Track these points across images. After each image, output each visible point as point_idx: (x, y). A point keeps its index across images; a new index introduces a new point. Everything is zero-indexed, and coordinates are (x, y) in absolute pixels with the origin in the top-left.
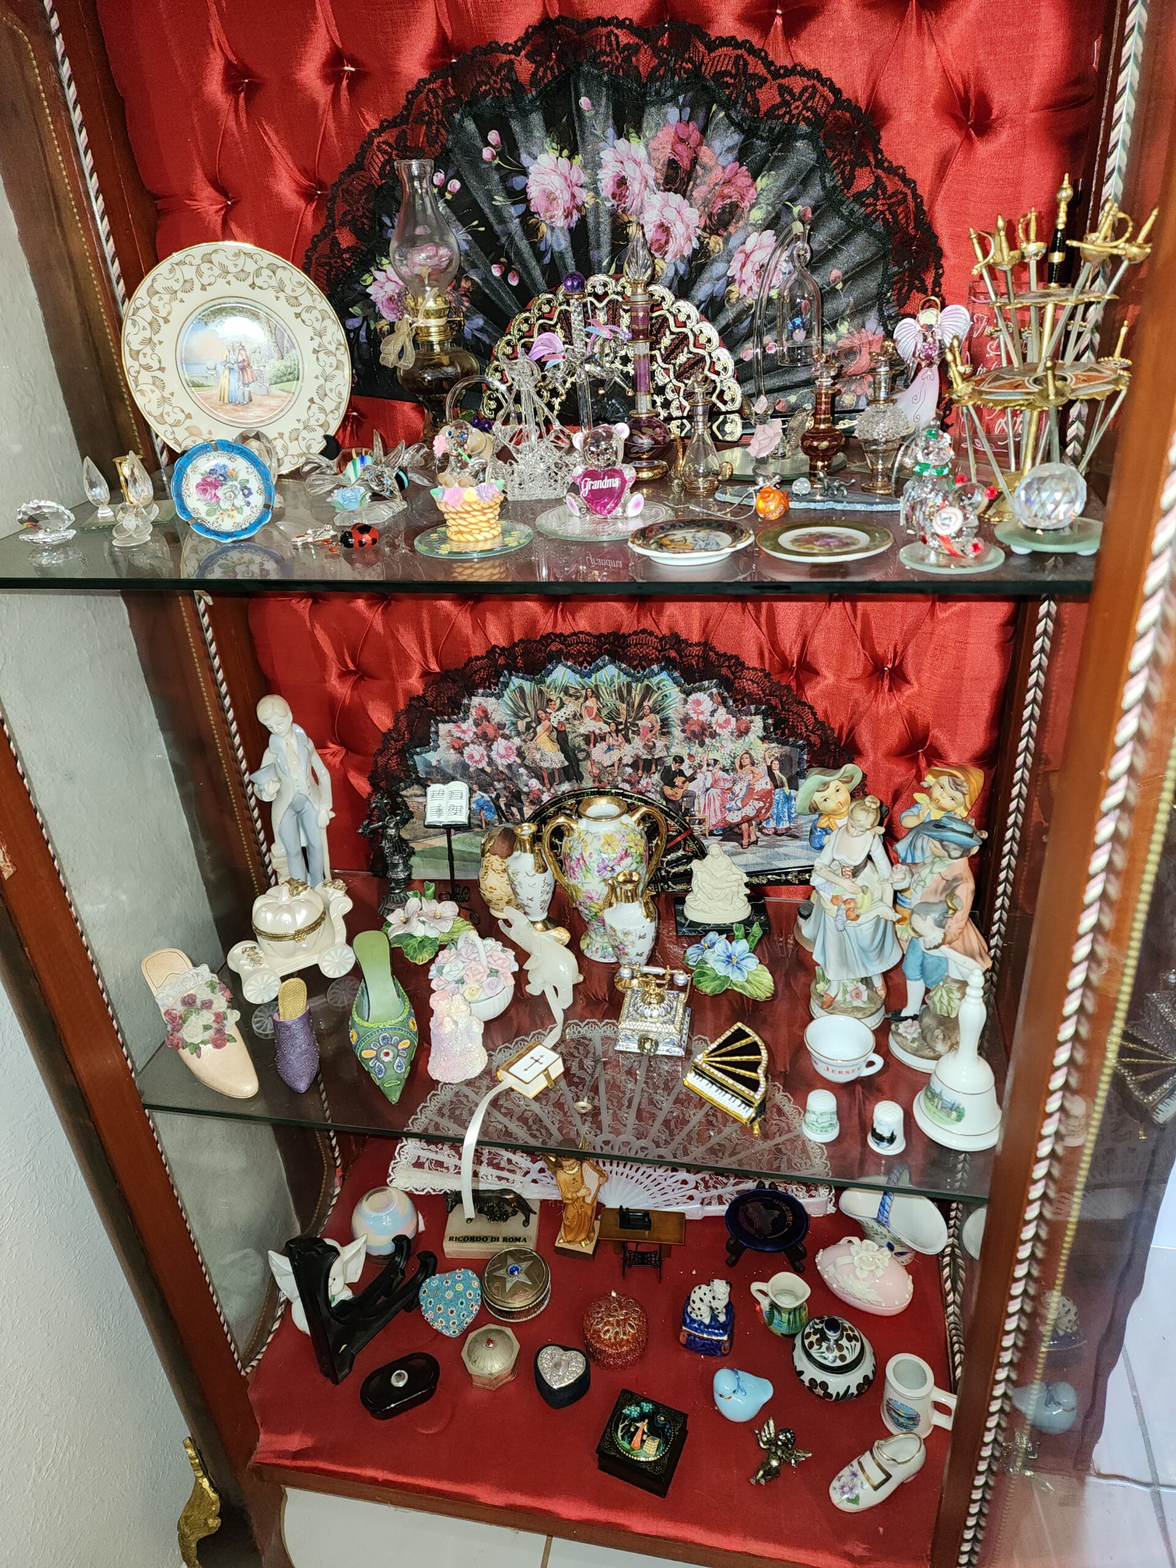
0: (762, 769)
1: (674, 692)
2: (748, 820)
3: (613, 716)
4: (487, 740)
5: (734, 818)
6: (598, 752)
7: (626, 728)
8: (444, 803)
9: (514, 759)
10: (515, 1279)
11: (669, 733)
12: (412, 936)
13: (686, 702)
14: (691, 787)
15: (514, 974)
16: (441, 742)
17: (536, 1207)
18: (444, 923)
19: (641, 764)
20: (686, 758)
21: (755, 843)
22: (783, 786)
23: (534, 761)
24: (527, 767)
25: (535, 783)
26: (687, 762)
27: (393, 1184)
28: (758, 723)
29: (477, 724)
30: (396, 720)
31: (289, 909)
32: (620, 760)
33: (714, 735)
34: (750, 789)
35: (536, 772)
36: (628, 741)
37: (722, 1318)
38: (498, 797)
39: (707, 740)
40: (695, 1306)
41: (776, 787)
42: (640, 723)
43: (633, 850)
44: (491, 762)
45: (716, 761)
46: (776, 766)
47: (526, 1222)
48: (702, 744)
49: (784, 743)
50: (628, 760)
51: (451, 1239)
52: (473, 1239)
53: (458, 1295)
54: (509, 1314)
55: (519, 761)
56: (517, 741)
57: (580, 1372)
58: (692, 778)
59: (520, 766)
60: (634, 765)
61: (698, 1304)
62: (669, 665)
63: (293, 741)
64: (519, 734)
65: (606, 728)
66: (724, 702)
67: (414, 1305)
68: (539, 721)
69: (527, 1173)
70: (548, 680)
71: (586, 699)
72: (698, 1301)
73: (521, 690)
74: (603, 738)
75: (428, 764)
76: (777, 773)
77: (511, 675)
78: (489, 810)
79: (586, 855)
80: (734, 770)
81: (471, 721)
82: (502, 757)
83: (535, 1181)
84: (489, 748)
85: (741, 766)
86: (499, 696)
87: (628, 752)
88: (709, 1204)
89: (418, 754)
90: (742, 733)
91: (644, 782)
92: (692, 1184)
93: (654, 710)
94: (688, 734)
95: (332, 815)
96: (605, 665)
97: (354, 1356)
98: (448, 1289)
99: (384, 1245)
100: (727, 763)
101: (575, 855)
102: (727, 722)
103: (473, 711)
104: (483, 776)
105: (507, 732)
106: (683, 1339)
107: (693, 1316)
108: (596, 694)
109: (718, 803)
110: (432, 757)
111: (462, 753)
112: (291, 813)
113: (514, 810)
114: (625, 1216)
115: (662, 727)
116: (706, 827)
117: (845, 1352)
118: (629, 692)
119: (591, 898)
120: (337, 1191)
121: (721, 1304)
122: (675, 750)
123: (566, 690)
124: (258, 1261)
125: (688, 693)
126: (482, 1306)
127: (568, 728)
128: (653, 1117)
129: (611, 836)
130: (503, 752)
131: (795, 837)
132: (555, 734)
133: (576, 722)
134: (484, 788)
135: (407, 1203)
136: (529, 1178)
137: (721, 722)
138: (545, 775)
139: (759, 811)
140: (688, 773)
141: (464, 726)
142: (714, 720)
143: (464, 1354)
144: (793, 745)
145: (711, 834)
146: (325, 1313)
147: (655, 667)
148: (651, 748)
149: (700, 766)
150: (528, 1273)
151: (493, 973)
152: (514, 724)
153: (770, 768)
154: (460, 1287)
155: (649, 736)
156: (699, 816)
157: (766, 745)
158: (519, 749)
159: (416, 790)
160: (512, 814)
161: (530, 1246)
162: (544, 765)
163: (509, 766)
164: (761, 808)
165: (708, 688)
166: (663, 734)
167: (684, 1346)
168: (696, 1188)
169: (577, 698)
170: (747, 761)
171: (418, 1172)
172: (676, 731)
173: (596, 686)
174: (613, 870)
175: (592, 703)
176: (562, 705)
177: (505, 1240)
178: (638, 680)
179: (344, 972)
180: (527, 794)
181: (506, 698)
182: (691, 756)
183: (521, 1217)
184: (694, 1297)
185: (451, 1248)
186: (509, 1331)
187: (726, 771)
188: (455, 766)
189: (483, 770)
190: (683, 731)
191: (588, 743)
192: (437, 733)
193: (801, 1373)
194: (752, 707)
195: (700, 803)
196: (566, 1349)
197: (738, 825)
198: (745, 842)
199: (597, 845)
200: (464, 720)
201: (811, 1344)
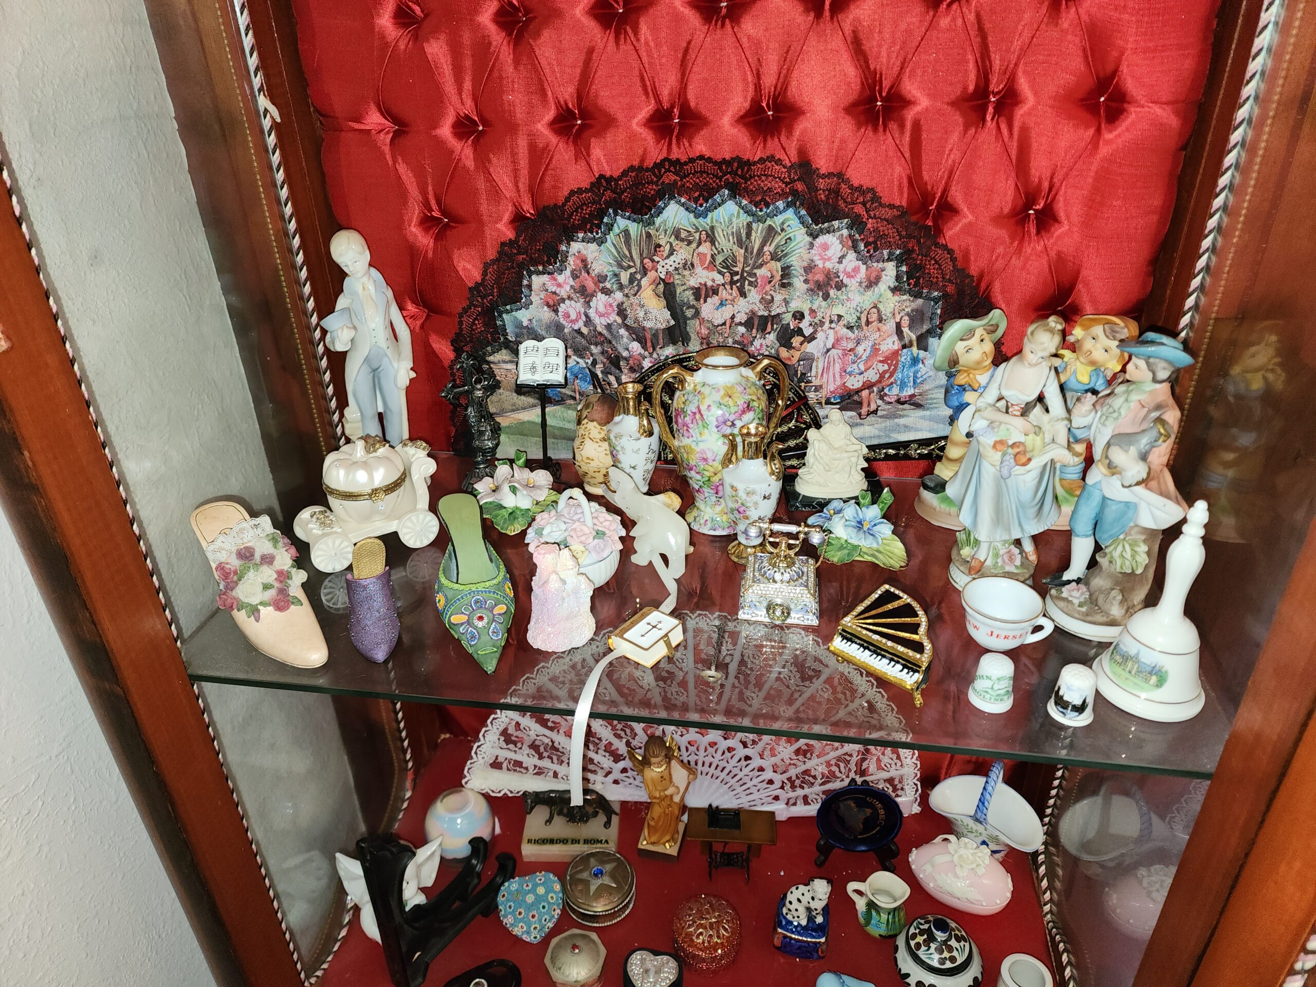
0: (890, 326)
1: (799, 234)
2: (869, 386)
3: (728, 265)
4: (585, 295)
5: (854, 383)
6: (708, 309)
7: (743, 279)
8: (539, 360)
9: (615, 318)
10: (599, 882)
11: (789, 284)
12: (501, 507)
13: (811, 245)
14: (810, 348)
15: (621, 538)
16: (534, 298)
17: (617, 808)
18: (539, 492)
19: (756, 322)
20: (806, 313)
21: (875, 412)
22: (911, 345)
23: (636, 320)
24: (628, 328)
25: (636, 347)
26: (807, 318)
27: (469, 786)
28: (890, 270)
29: (575, 276)
30: (484, 274)
31: (365, 465)
32: (733, 317)
33: (840, 286)
34: (875, 350)
35: (638, 334)
36: (743, 294)
37: (819, 920)
38: (594, 363)
39: (832, 292)
40: (792, 907)
41: (904, 347)
42: (757, 271)
43: (755, 404)
44: (588, 321)
45: (840, 317)
46: (906, 322)
47: (607, 824)
48: (826, 297)
49: (917, 295)
50: (741, 317)
51: (529, 841)
52: (552, 841)
53: (539, 899)
54: (594, 918)
55: (619, 320)
56: (619, 296)
57: (672, 977)
58: (811, 338)
59: (620, 326)
60: (748, 324)
61: (796, 905)
62: (795, 199)
63: (371, 287)
64: (621, 287)
65: (719, 279)
66: (855, 247)
67: (492, 910)
68: (645, 272)
69: (609, 773)
70: (658, 221)
71: (699, 244)
72: (795, 902)
73: (626, 232)
74: (715, 291)
75: (519, 325)
76: (906, 330)
77: (616, 214)
78: (582, 379)
79: (703, 408)
80: (859, 327)
81: (568, 272)
82: (601, 315)
83: (616, 782)
84: (588, 304)
85: (868, 323)
86: (601, 242)
87: (742, 308)
88: (795, 804)
89: (507, 312)
90: (872, 282)
91: (757, 343)
92: (778, 784)
93: (775, 257)
94: (811, 285)
95: (413, 375)
96: (723, 202)
97: (427, 965)
98: (529, 892)
99: (459, 847)
100: (852, 319)
101: (691, 408)
102: (856, 270)
103: (571, 260)
104: (579, 339)
105: (608, 285)
106: (777, 941)
107: (789, 917)
108: (712, 239)
109: (838, 367)
110: (523, 316)
111: (556, 311)
112: (366, 370)
113: (612, 379)
114: (714, 815)
115: (783, 277)
116: (823, 394)
117: (955, 953)
118: (749, 235)
119: (705, 460)
120: (408, 794)
121: (819, 905)
122: (794, 306)
123: (677, 234)
124: (325, 865)
125: (814, 236)
126: (563, 910)
127: (677, 279)
129: (732, 387)
130: (602, 309)
131: (918, 406)
132: (661, 287)
133: (686, 273)
134: (580, 352)
135: (483, 805)
136: (611, 778)
137: (849, 269)
138: (648, 336)
139: (882, 376)
140: (808, 332)
141: (560, 278)
142: (841, 267)
143: (547, 961)
144: (928, 298)
145: (828, 402)
146: (398, 919)
147: (780, 204)
148: (768, 302)
149: (822, 323)
150: (613, 877)
151: (599, 534)
152: (616, 275)
153: (898, 326)
154: (541, 890)
155: (768, 287)
156: (816, 382)
157: (897, 298)
158: (620, 306)
159: (503, 355)
160: (609, 384)
161: (612, 847)
162: (648, 325)
163: (609, 327)
164: (885, 372)
165: (839, 229)
166: (783, 286)
167: (778, 948)
168: (782, 788)
169: (690, 243)
170: (874, 317)
171: (496, 773)
172: (798, 283)
173: (712, 228)
174: (733, 425)
175: (705, 248)
176: (672, 252)
177: (586, 842)
178: (761, 220)
179: (426, 542)
180: (626, 359)
181: (609, 244)
182: (812, 312)
183: (602, 818)
184: (790, 897)
185: (529, 851)
186: (594, 936)
187: (850, 328)
188: (548, 328)
189: (579, 332)
190: (806, 281)
191: (697, 298)
192: (529, 287)
193: (908, 975)
194: (885, 252)
195: (818, 366)
196: (656, 953)
197: (858, 392)
198: (864, 411)
199: (717, 397)
200: (561, 271)
201: (918, 946)
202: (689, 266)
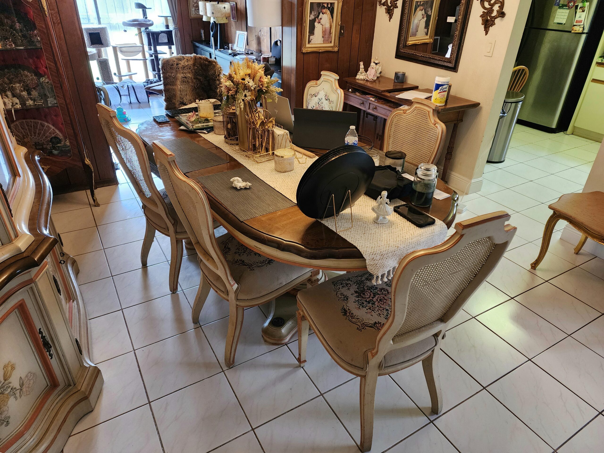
3: (14, 75)
7: (17, 76)
39: (28, 77)
90: (32, 76)
96: (12, 69)
100: (31, 79)
102: (29, 74)
123: (7, 72)
128: (36, 133)
147: (18, 68)
148: (21, 79)
157: (35, 76)
165: (26, 71)
178: (16, 70)
190: (24, 76)
194: (32, 72)
202: (10, 76)
